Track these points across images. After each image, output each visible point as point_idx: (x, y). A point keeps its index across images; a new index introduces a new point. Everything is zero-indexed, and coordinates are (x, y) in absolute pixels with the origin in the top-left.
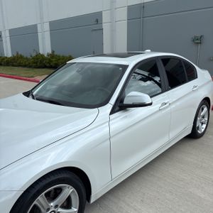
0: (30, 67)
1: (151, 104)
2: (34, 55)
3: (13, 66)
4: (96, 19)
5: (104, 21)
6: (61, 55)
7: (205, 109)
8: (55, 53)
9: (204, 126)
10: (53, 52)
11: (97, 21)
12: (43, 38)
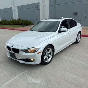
0: (10, 25)
1: (67, 31)
2: (12, 20)
3: (3, 24)
4: (37, 5)
5: (40, 6)
6: (23, 20)
7: (80, 35)
8: (21, 19)
9: (79, 40)
10: (20, 18)
11: (37, 6)
12: (15, 13)
